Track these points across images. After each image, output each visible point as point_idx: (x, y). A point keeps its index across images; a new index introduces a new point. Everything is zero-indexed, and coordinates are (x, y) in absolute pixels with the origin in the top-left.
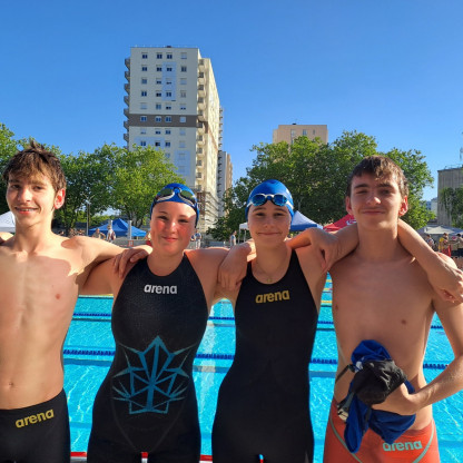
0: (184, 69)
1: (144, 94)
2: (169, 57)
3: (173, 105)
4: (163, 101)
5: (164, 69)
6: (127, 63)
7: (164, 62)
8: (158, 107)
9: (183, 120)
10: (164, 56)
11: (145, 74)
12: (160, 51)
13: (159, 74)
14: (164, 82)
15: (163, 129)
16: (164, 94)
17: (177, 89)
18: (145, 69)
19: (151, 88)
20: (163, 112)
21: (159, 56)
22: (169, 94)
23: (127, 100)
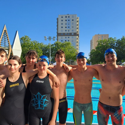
0: (73, 20)
1: (62, 27)
2: (69, 17)
3: (70, 30)
4: (67, 29)
5: (67, 20)
6: (57, 19)
7: (67, 18)
8: (66, 31)
9: (73, 34)
10: (67, 17)
11: (62, 22)
12: (66, 16)
13: (66, 22)
14: (67, 24)
15: (67, 37)
16: (67, 27)
17: (71, 26)
18: (62, 21)
19: (64, 26)
20: (67, 32)
21: (66, 17)
22: (69, 27)
23: (57, 29)
